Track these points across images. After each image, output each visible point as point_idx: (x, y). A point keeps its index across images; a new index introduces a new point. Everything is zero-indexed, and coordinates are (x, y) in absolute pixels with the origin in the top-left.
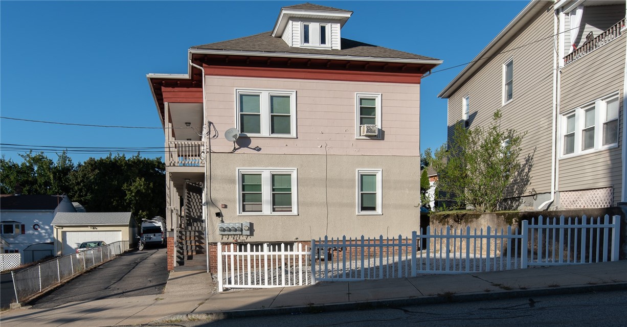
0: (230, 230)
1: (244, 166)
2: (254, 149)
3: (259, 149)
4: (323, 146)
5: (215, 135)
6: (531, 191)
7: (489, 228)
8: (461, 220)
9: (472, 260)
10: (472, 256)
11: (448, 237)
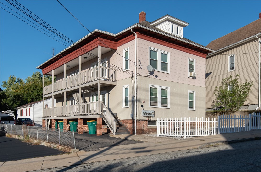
0: (147, 114)
1: (152, 84)
2: (155, 76)
3: (157, 77)
4: (178, 79)
5: (141, 67)
6: (247, 104)
7: (241, 116)
8: (224, 113)
9: (230, 128)
10: (230, 127)
11: (229, 119)
